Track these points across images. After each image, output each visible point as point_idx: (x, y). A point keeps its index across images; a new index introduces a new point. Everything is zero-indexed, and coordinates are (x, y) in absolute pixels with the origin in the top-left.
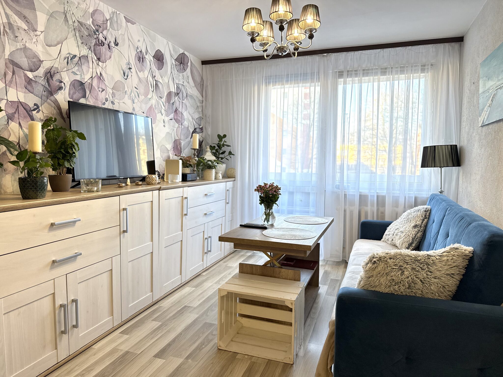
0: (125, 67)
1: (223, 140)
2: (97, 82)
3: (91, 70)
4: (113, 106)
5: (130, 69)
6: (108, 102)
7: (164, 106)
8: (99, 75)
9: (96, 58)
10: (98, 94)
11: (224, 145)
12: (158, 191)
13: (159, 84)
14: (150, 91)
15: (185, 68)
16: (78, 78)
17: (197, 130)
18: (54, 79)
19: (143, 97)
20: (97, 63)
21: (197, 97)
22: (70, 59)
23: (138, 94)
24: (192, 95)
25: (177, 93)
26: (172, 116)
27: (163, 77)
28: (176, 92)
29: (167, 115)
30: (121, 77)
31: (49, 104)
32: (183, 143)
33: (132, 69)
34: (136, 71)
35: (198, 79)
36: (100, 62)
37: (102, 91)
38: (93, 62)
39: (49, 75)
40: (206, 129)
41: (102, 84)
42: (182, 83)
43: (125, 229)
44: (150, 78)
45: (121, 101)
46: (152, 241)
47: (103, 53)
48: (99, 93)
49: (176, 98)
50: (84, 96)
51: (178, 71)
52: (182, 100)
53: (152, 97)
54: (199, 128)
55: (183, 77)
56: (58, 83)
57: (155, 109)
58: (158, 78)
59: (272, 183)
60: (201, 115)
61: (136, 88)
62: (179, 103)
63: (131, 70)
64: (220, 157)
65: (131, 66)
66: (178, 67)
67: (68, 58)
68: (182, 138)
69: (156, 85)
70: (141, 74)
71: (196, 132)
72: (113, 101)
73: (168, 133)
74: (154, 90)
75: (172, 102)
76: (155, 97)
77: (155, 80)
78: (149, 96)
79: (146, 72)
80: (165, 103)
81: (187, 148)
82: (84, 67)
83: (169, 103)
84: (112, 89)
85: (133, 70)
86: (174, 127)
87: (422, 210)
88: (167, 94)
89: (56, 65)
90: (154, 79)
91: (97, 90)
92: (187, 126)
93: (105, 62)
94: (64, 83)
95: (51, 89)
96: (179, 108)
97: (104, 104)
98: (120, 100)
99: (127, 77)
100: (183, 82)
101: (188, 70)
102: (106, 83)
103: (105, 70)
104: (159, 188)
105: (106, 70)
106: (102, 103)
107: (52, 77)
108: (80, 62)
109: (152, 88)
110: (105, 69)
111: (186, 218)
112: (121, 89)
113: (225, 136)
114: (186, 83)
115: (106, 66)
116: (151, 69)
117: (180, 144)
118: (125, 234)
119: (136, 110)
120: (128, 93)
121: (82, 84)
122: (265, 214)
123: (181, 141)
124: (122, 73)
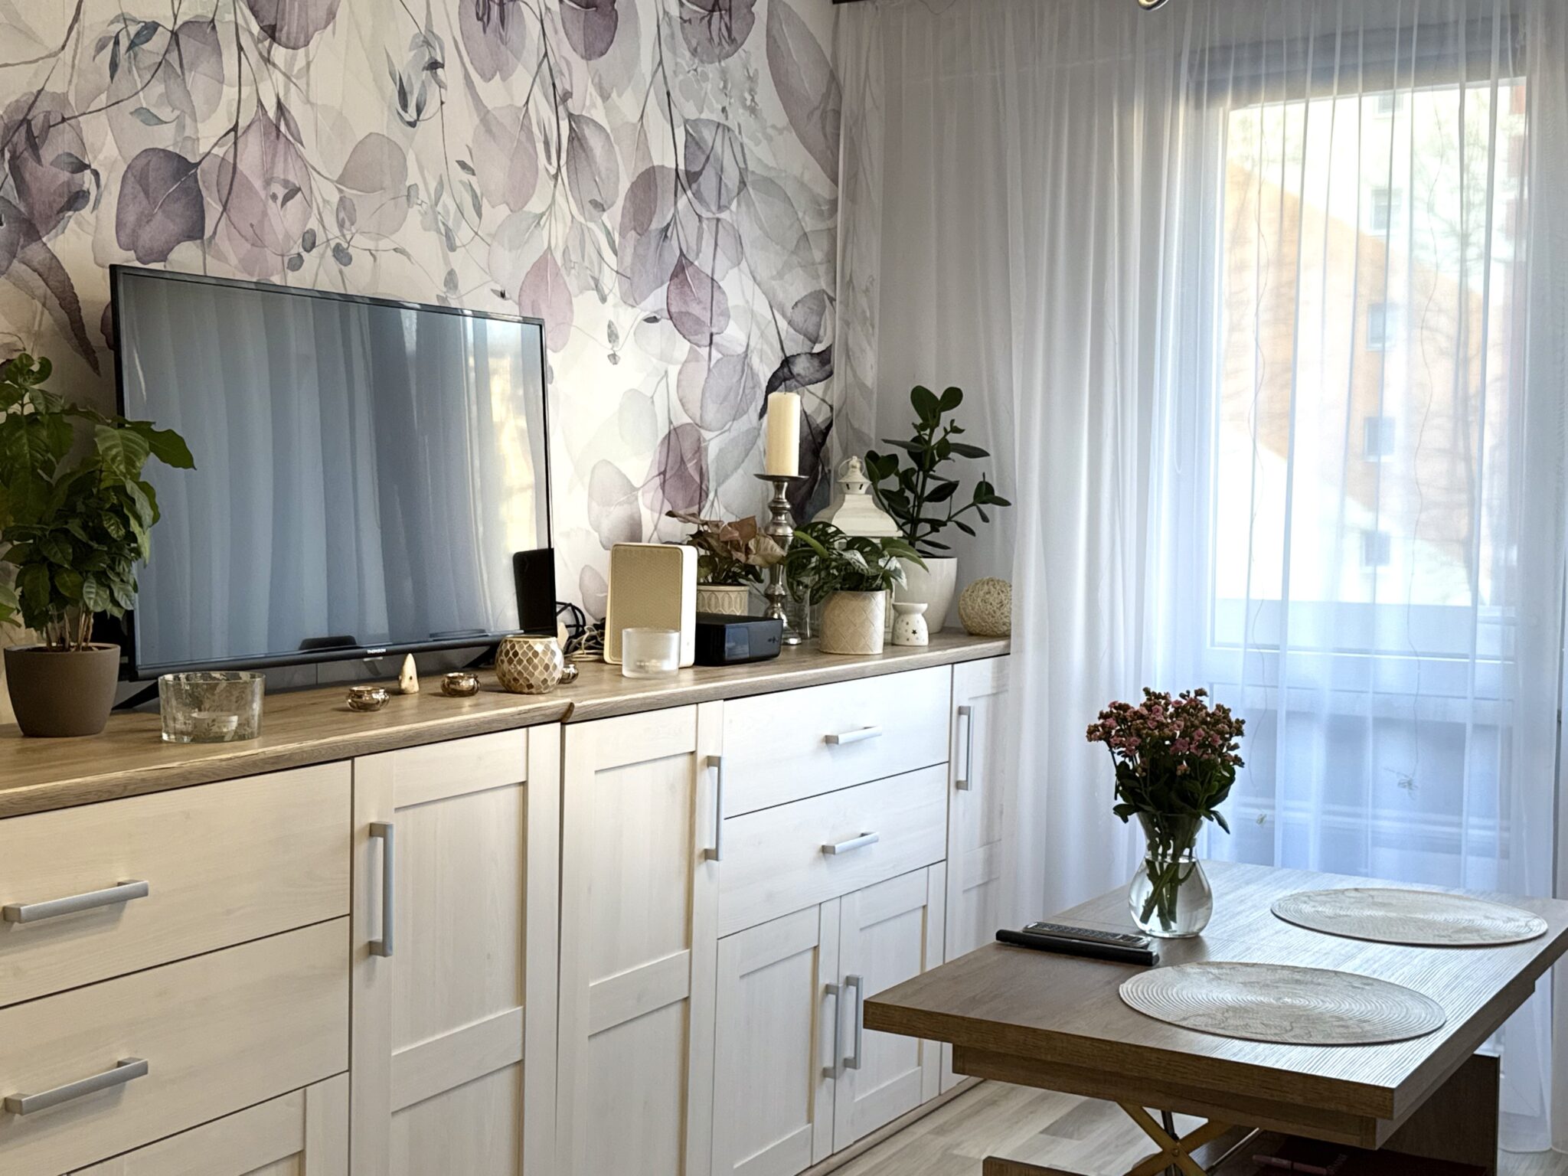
0: (406, 60)
1: (946, 417)
2: (264, 153)
3: (230, 92)
4: (341, 272)
5: (434, 66)
6: (314, 250)
7: (615, 253)
8: (272, 113)
9: (255, 29)
10: (265, 214)
11: (945, 449)
12: (558, 725)
13: (589, 132)
14: (542, 173)
15: (734, 34)
16: (165, 138)
17: (801, 367)
18: (48, 154)
19: (503, 211)
20: (260, 54)
21: (802, 185)
22: (124, 43)
23: (475, 196)
24: (772, 174)
25: (687, 172)
26: (656, 300)
27: (614, 95)
28: (682, 167)
29: (632, 298)
30: (386, 109)
31: (20, 284)
32: (714, 445)
33: (443, 66)
34: (467, 76)
35: (809, 82)
36: (275, 45)
37: (287, 198)
38: (240, 48)
39: (20, 137)
40: (848, 357)
41: (286, 160)
42: (718, 117)
43: (378, 937)
44: (542, 110)
45: (384, 244)
46: (521, 997)
48: (273, 208)
49: (683, 201)
50: (195, 231)
51: (694, 52)
52: (714, 208)
53: (550, 206)
54: (812, 354)
55: (725, 82)
56: (65, 176)
57: (563, 271)
58: (587, 102)
59: (1192, 695)
60: (823, 284)
61: (463, 165)
62: (700, 228)
63: (440, 71)
64: (922, 516)
65: (442, 49)
66: (699, 32)
67: (117, 43)
68: (712, 415)
69: (571, 140)
70: (492, 93)
71: (792, 376)
72: (345, 245)
73: (634, 393)
74: (564, 170)
75: (656, 225)
76: (567, 206)
77: (570, 116)
78: (535, 206)
79: (522, 78)
80: (622, 235)
81: (740, 471)
82: (198, 81)
83: (641, 228)
84: (341, 181)
85: (451, 74)
86: (665, 357)
88: (634, 185)
89: (57, 86)
90: (561, 108)
91: (263, 194)
92: (741, 350)
93: (302, 39)
94: (96, 174)
95: (31, 208)
96: (698, 252)
97: (296, 263)
98: (380, 236)
99: (419, 111)
100: (724, 110)
101: (755, 42)
102: (310, 152)
103: (303, 87)
104: (566, 707)
105: (308, 84)
106: (286, 260)
107: (34, 144)
108: (173, 57)
109: (549, 158)
110: (302, 83)
111: (710, 874)
112: (387, 182)
113: (953, 397)
114: (738, 117)
115: (308, 64)
116: (546, 54)
117: (699, 450)
118: (374, 962)
119: (463, 286)
120: (423, 195)
121: (182, 168)
122: (1152, 876)
123: (706, 435)
124: (392, 90)
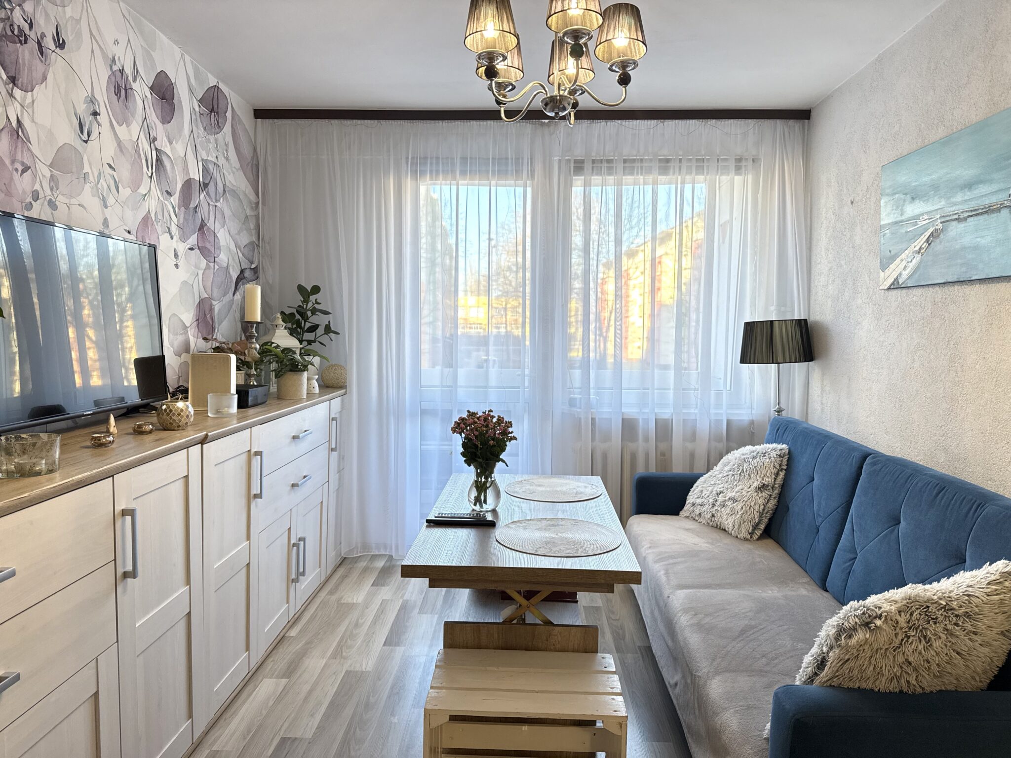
0: (82, 108)
1: (313, 298)
2: (10, 146)
4: (52, 213)
5: (95, 114)
6: (38, 201)
7: (176, 216)
8: (14, 124)
9: (5, 77)
10: (12, 179)
12: (200, 445)
13: (164, 158)
14: (145, 175)
15: (220, 124)
17: (247, 274)
19: (128, 191)
20: (7, 91)
21: (246, 195)
23: (116, 182)
24: (235, 188)
25: (203, 183)
26: (193, 240)
27: (174, 142)
28: (201, 180)
29: (183, 238)
30: (73, 132)
32: (217, 307)
33: (99, 115)
34: (111, 121)
35: (247, 151)
36: (15, 88)
37: (23, 171)
40: (263, 271)
41: (22, 151)
42: (214, 160)
43: (130, 569)
44: (144, 144)
45: (73, 201)
46: (188, 582)
47: (24, 64)
48: (16, 176)
49: (202, 196)
51: (205, 129)
52: (214, 201)
53: (149, 191)
54: (251, 269)
55: (217, 145)
57: (155, 223)
58: (162, 143)
59: (487, 412)
60: (254, 239)
61: (110, 166)
62: (209, 209)
63: (98, 117)
64: (304, 339)
65: (99, 106)
66: (206, 119)
68: (216, 294)
69: (157, 160)
70: (121, 131)
71: (244, 278)
72: (54, 200)
73: (185, 283)
74: (154, 174)
75: (192, 205)
76: (156, 192)
77: (156, 149)
78: (143, 190)
79: (135, 127)
80: (179, 209)
81: (227, 319)
83: (187, 207)
84: (51, 166)
85: (103, 118)
86: (197, 267)
87: (774, 454)
88: (182, 185)
90: (152, 145)
91: (10, 167)
92: (225, 265)
93: (29, 88)
96: (209, 220)
97: (29, 207)
98: (71, 197)
99: (89, 136)
100: (217, 157)
101: (227, 129)
102: (34, 147)
103: (31, 114)
104: (203, 437)
105: (33, 112)
106: (24, 204)
109: (148, 168)
110: (30, 111)
111: (256, 506)
112: (74, 170)
113: (316, 289)
114: (222, 161)
115: (33, 102)
116: (145, 118)
117: (211, 310)
118: (127, 583)
119: (111, 227)
120: (91, 178)
123: (214, 303)
124: (76, 123)
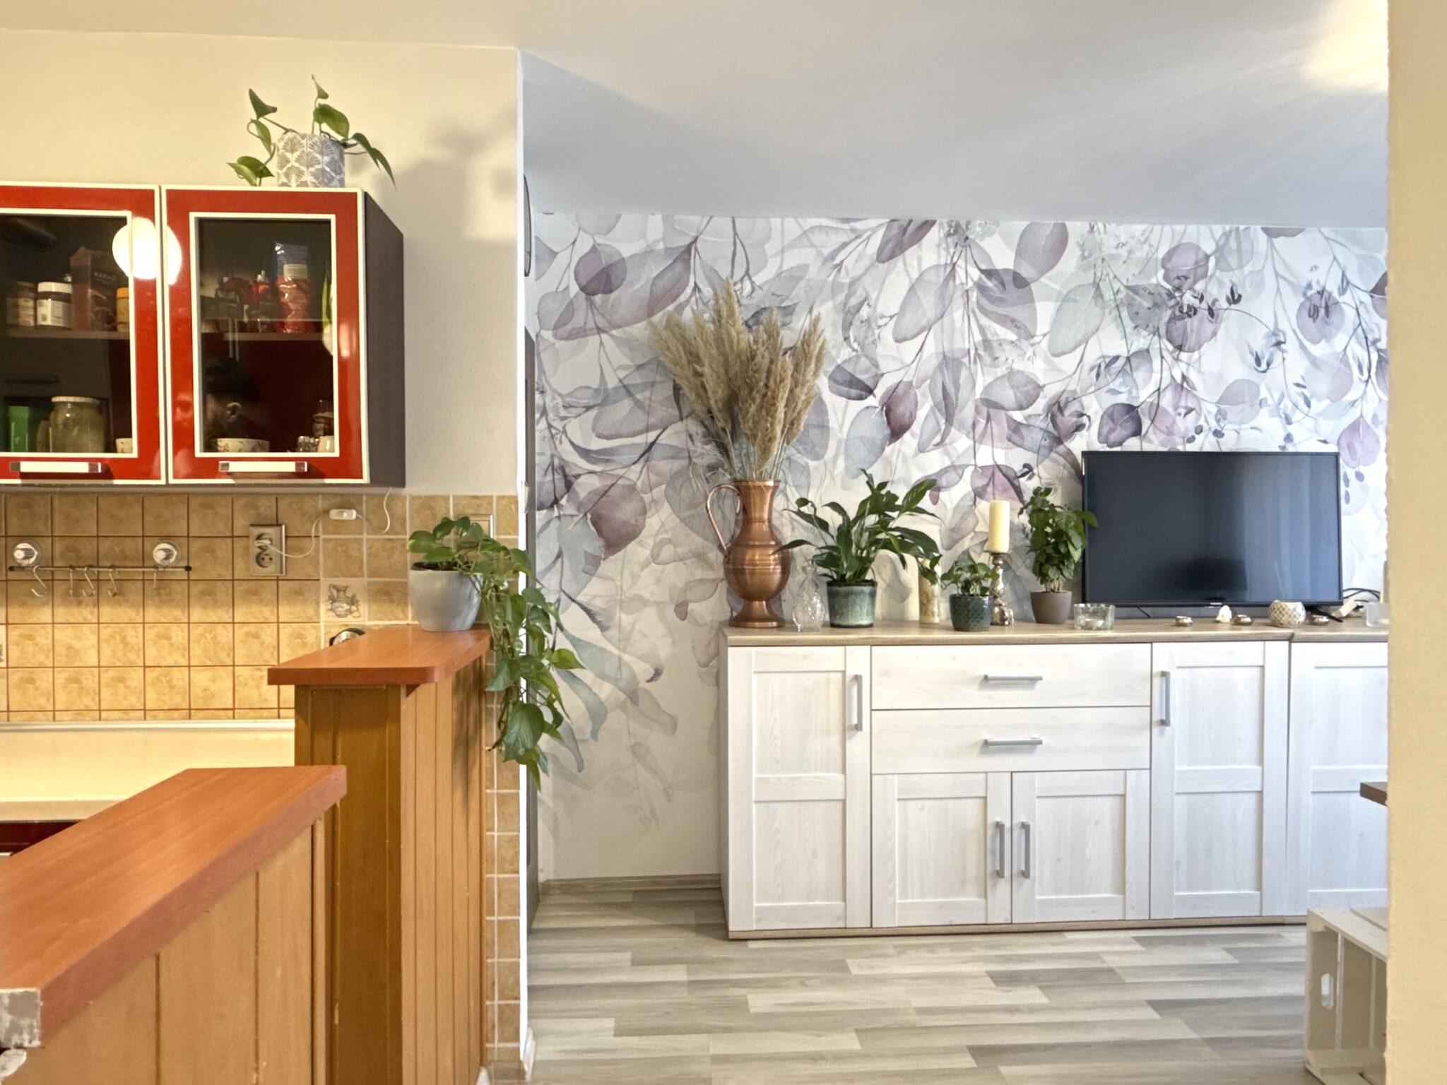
0: (1260, 344)
2: (1174, 397)
3: (1156, 376)
5: (1278, 344)
6: (1202, 433)
8: (1179, 380)
9: (1171, 347)
10: (1174, 422)
12: (1288, 642)
14: (1356, 381)
16: (1123, 399)
18: (1067, 413)
19: (1327, 402)
20: (1173, 358)
22: (1103, 366)
23: (1306, 398)
30: (1247, 368)
31: (1054, 461)
33: (1285, 343)
34: (1302, 344)
36: (1182, 353)
37: (1187, 414)
38: (1162, 357)
39: (1055, 409)
41: (1187, 399)
43: (1164, 718)
44: (1356, 350)
45: (1245, 426)
47: (1192, 331)
48: (1179, 420)
50: (1137, 432)
53: (1363, 396)
56: (1074, 419)
57: (1375, 427)
61: (1298, 385)
63: (1283, 346)
65: (1284, 335)
67: (1100, 366)
69: (1380, 361)
70: (1318, 348)
72: (1220, 429)
74: (1373, 376)
76: (1376, 394)
77: (1379, 351)
78: (1352, 396)
79: (1341, 339)
82: (1139, 375)
84: (1218, 402)
89: (1072, 387)
91: (1173, 413)
93: (1197, 348)
94: (1089, 417)
95: (1059, 433)
97: (1191, 441)
98: (1241, 423)
102: (1200, 392)
103: (1198, 367)
104: (1298, 636)
105: (1201, 365)
106: (1185, 439)
107: (1061, 410)
108: (1128, 368)
110: (1197, 365)
112: (1247, 399)
115: (1201, 357)
116: (1360, 324)
118: (1165, 728)
120: (1270, 402)
121: (1130, 409)
124: (1252, 360)
